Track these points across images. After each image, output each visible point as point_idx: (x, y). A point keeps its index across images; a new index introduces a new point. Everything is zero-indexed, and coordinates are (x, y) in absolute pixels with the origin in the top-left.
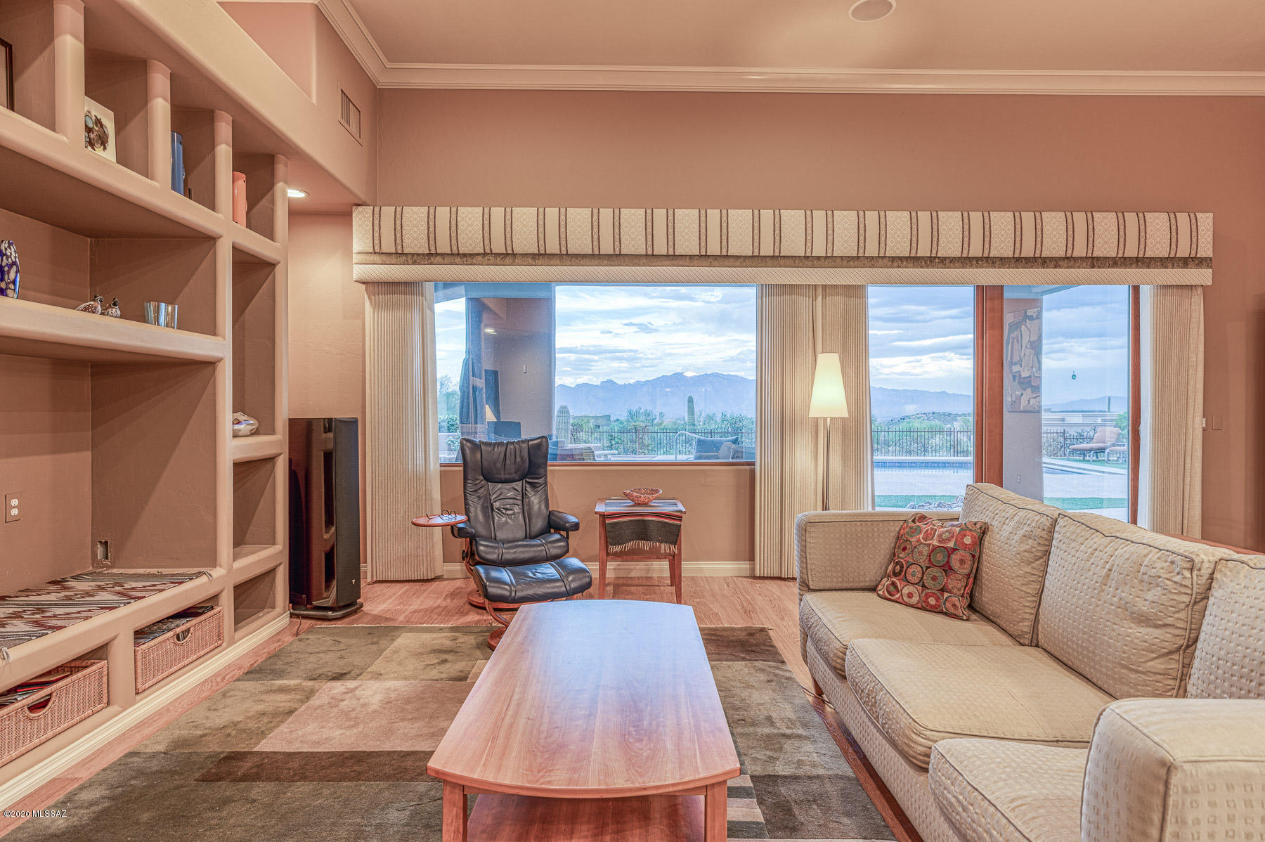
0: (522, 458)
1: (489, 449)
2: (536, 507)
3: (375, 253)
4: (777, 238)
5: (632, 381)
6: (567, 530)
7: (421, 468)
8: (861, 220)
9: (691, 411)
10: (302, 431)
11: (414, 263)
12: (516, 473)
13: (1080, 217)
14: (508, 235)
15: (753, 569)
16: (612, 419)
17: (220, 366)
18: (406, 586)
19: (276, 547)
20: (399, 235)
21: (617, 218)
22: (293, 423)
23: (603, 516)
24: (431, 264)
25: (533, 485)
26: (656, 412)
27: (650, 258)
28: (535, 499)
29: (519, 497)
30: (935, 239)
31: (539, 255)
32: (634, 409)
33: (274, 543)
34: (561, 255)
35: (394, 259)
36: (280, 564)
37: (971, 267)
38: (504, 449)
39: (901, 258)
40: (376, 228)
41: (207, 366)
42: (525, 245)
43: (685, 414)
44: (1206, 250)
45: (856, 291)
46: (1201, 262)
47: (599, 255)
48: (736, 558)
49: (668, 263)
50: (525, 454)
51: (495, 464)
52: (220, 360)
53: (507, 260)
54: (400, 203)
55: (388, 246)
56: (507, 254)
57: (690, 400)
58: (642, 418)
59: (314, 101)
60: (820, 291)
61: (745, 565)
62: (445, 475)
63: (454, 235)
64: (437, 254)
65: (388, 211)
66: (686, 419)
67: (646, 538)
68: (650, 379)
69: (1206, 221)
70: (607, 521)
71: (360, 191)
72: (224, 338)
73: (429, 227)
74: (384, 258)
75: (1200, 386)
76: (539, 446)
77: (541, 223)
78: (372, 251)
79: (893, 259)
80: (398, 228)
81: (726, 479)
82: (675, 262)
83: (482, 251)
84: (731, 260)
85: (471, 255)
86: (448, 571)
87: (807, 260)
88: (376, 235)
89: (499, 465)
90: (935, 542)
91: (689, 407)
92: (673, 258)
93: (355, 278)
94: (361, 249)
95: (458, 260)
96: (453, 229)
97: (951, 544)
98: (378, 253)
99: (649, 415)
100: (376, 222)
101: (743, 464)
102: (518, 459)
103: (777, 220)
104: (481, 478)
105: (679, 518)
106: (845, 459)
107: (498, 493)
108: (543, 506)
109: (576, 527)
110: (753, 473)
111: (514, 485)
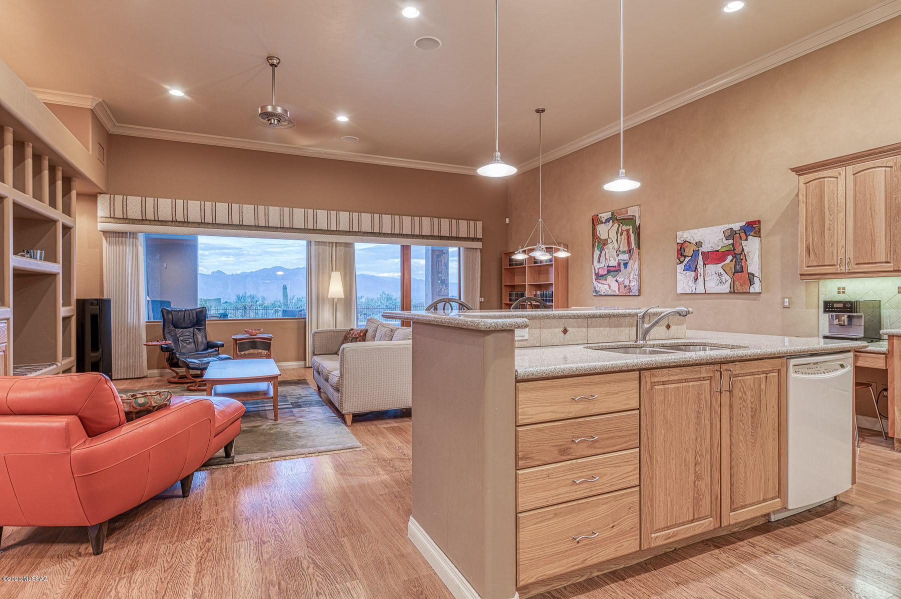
0: (193, 317)
1: (176, 313)
2: (200, 340)
3: (111, 218)
4: (315, 222)
5: (239, 272)
6: (218, 347)
7: (136, 322)
8: (351, 216)
9: (285, 295)
10: (82, 304)
11: (134, 224)
12: (190, 323)
13: (436, 220)
14: (185, 213)
15: (305, 364)
16: (222, 302)
17: (58, 276)
18: (129, 381)
19: (71, 358)
20: (125, 210)
21: (241, 209)
22: (78, 300)
23: (236, 340)
24: (143, 224)
25: (198, 329)
26: (259, 296)
27: (257, 227)
28: (200, 337)
29: (192, 335)
30: (381, 226)
31: (202, 223)
32: (241, 293)
33: (70, 356)
34: (213, 224)
35: (122, 221)
36: (73, 366)
37: (395, 237)
38: (183, 313)
39: (368, 233)
40: (112, 206)
41: (53, 276)
42: (194, 218)
43: (281, 298)
44: (480, 236)
45: (350, 245)
46: (478, 240)
47: (232, 224)
48: (298, 360)
49: (264, 230)
50: (195, 315)
51: (179, 320)
52: (58, 273)
53: (185, 225)
54: (125, 194)
55: (119, 214)
56: (185, 222)
57: (285, 288)
58: (248, 300)
59: (91, 153)
60: (334, 244)
61: (302, 363)
62: (148, 327)
63: (156, 212)
64: (146, 220)
65: (119, 198)
66: (282, 301)
67: (256, 348)
68: (254, 271)
69: (480, 224)
70: (238, 342)
71: (102, 186)
72: (59, 263)
73: (142, 207)
74: (117, 220)
75: (479, 285)
76: (201, 312)
77: (203, 209)
78: (109, 216)
79: (364, 233)
80: (125, 206)
81: (292, 325)
82: (269, 230)
83: (171, 220)
84: (295, 230)
85: (165, 221)
86: (150, 373)
87: (328, 232)
88: (112, 209)
89: (181, 320)
90: (353, 336)
91: (284, 293)
92: (267, 228)
93: (99, 229)
94: (102, 215)
95: (158, 223)
96: (156, 208)
97: (357, 336)
98: (113, 218)
99: (253, 298)
100: (112, 203)
101: (301, 319)
102: (191, 318)
103: (315, 214)
104: (172, 326)
105: (270, 340)
106: (345, 315)
107: (181, 333)
108: (204, 340)
109: (222, 346)
110: (305, 322)
111: (189, 329)
